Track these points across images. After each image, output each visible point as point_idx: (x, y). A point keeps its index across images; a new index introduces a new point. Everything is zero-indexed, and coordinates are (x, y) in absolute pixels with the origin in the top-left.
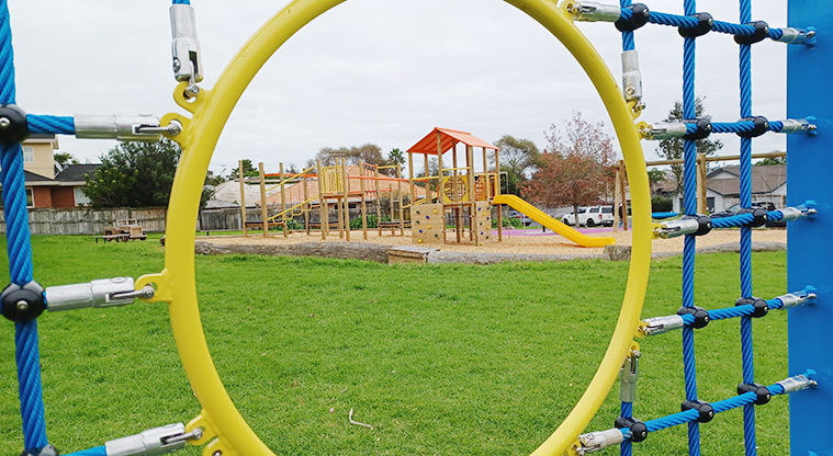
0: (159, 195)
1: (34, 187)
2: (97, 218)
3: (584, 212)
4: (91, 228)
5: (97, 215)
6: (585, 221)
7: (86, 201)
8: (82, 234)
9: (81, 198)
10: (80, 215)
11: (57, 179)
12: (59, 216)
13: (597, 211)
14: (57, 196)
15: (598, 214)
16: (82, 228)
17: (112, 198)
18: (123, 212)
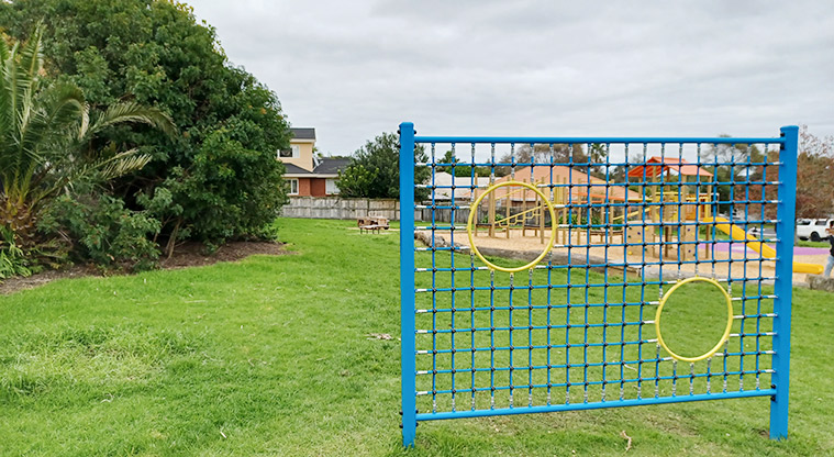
0: (392, 190)
1: (300, 178)
2: (344, 206)
3: (808, 224)
4: (339, 214)
5: (344, 203)
6: (808, 234)
7: (337, 191)
8: (332, 218)
9: (331, 188)
10: (332, 202)
11: (315, 172)
12: (318, 203)
13: (825, 223)
14: (315, 186)
15: (824, 228)
16: (333, 213)
17: (357, 190)
18: (363, 202)
